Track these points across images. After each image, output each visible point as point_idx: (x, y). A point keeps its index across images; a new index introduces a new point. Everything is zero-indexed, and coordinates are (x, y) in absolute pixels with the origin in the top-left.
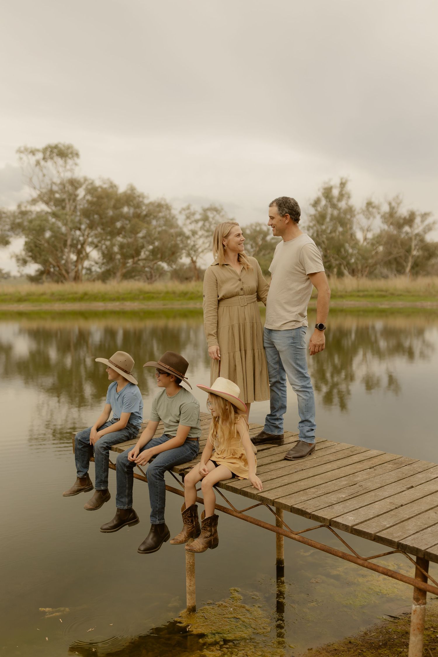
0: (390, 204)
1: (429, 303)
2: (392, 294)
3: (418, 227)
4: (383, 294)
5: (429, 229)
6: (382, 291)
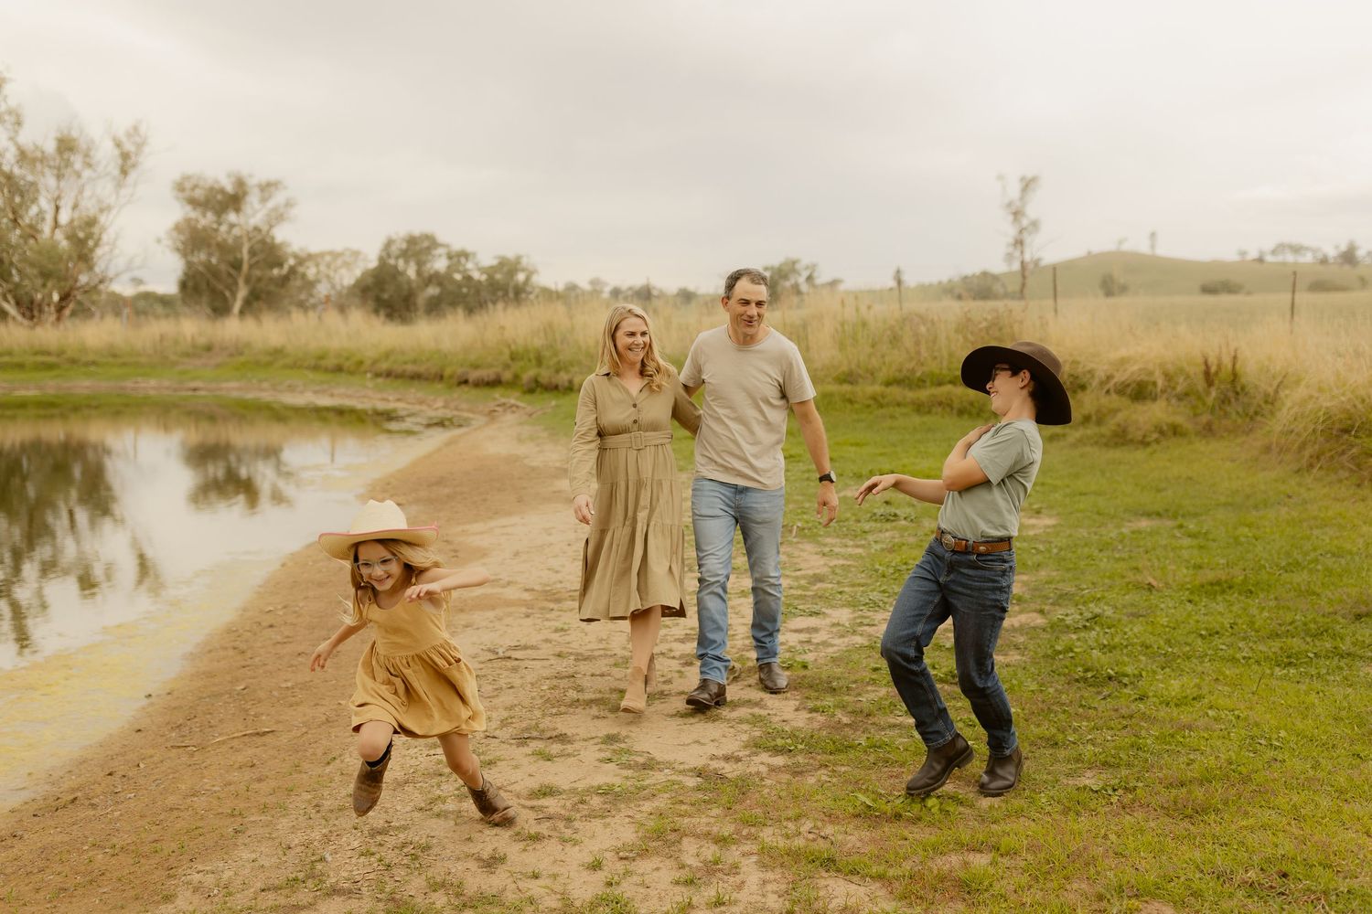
0: (118, 145)
1: (153, 382)
2: (73, 361)
3: (253, 215)
4: (49, 362)
5: (278, 217)
6: (49, 353)
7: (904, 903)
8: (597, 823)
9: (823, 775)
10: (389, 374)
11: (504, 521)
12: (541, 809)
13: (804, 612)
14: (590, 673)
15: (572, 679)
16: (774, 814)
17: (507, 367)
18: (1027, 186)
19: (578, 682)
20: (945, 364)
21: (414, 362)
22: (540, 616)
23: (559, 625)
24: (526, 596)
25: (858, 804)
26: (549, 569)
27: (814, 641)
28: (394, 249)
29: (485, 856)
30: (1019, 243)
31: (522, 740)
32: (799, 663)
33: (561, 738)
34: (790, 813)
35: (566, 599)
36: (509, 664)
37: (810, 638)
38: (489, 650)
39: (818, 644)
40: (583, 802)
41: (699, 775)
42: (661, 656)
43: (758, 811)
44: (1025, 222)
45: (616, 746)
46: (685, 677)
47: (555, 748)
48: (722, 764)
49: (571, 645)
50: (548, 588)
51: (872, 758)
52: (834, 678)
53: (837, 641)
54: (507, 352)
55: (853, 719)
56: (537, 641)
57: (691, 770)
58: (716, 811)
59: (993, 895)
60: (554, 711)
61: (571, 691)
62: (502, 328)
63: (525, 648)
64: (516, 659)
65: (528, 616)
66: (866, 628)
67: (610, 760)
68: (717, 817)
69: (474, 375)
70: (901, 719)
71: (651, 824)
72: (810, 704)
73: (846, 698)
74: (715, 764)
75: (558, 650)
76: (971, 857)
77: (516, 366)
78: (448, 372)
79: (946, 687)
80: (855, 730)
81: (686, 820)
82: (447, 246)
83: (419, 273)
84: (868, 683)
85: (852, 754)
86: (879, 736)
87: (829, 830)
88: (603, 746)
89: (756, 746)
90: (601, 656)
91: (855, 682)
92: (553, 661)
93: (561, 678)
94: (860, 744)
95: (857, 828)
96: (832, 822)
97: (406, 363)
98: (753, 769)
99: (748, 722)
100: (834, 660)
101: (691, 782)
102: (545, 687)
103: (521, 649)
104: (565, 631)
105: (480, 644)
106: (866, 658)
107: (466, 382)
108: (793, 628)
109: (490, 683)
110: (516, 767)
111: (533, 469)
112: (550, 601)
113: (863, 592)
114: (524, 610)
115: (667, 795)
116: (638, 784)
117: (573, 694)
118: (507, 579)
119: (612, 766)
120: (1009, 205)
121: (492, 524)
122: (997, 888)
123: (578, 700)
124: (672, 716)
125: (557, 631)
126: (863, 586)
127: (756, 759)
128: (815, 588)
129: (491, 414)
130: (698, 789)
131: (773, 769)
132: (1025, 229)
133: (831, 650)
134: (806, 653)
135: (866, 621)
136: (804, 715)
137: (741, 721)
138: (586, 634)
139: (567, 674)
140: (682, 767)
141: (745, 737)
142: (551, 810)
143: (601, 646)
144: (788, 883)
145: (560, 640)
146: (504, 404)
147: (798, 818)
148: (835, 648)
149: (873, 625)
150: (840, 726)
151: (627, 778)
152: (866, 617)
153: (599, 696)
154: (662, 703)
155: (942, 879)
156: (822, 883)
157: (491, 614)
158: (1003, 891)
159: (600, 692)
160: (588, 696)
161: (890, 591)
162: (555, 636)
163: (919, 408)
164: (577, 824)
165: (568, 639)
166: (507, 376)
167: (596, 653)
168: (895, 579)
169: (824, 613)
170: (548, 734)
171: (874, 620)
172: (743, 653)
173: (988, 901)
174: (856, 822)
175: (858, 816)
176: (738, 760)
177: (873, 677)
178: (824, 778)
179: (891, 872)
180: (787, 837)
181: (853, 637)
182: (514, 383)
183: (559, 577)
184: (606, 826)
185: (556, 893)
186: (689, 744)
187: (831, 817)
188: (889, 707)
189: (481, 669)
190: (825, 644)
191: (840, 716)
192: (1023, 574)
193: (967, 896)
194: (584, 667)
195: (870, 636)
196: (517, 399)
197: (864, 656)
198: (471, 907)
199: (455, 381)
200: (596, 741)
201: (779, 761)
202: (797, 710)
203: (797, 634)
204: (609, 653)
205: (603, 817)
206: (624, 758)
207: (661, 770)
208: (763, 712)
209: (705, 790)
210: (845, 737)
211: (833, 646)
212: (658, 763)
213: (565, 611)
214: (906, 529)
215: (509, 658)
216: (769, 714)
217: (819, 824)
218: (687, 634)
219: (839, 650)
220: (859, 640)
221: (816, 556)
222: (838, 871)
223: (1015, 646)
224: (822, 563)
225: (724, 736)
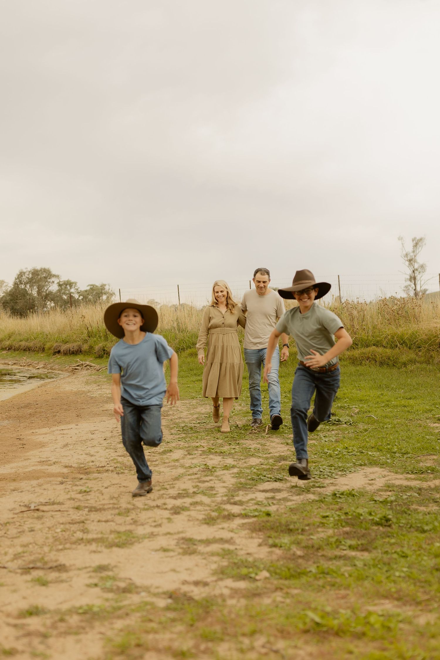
8: (70, 640)
9: (278, 597)
10: (10, 348)
11: (63, 427)
12: (23, 626)
13: (271, 478)
14: (97, 520)
15: (82, 524)
16: (231, 630)
17: (86, 341)
18: (417, 244)
19: (86, 526)
20: (370, 333)
21: (27, 340)
22: (71, 483)
23: (84, 488)
24: (65, 471)
25: (308, 620)
26: (87, 454)
27: (278, 498)
28: (24, 278)
30: (413, 279)
31: (26, 570)
32: (264, 512)
33: (60, 568)
34: (247, 629)
35: (93, 472)
36: (36, 514)
37: (275, 496)
38: (25, 506)
39: (280, 499)
40: (62, 620)
41: (170, 597)
42: (157, 508)
43: (218, 628)
44: (416, 266)
45: (104, 574)
46: (173, 522)
47: (53, 575)
48: (192, 588)
49: (89, 502)
50: (82, 466)
51: (321, 582)
52: (291, 522)
53: (295, 498)
54: (86, 332)
55: (305, 552)
56: (64, 499)
57: (164, 593)
58: (180, 627)
60: (60, 547)
61: (78, 533)
62: (83, 317)
63: (53, 504)
64: (43, 511)
65: (62, 483)
66: (318, 489)
67: (96, 585)
68: (180, 633)
69: (63, 348)
70: (345, 552)
71: (119, 640)
72: (271, 541)
73: (300, 537)
74: (185, 588)
75: (77, 504)
77: (91, 341)
78: (48, 345)
79: (381, 528)
80: (308, 560)
81: (151, 636)
82: (57, 276)
83: (39, 293)
84: (318, 526)
85: (304, 579)
86: (326, 565)
87: (281, 644)
88: (93, 574)
89: (222, 573)
90: (110, 508)
91: (308, 525)
92: (71, 511)
93: (73, 524)
94: (310, 571)
95: (307, 642)
96: (284, 638)
97: (21, 341)
98: (217, 592)
99: (218, 555)
100: (291, 510)
101: (162, 603)
102: (58, 530)
103: (49, 505)
104: (88, 492)
105: (21, 502)
106: (317, 509)
107: (59, 352)
108: (262, 489)
109: (16, 528)
110: (15, 591)
111: (92, 398)
112: (82, 473)
113: (316, 466)
114: (60, 479)
115: (138, 614)
116: (115, 605)
117: (79, 535)
118: (54, 460)
119: (97, 590)
120: (407, 255)
121: (55, 428)
123: (82, 539)
124: (156, 550)
125: (80, 492)
126: (315, 463)
127: (221, 583)
128: (280, 464)
129: (74, 371)
130: (168, 608)
131: (235, 592)
132: (417, 270)
133: (289, 504)
134: (269, 505)
135: (317, 485)
136: (265, 550)
137: (213, 554)
138: (103, 494)
139: (79, 521)
140: (156, 591)
141: (214, 566)
142: (32, 628)
143: (111, 502)
145: (82, 498)
146: (82, 364)
147: (253, 633)
148: (293, 502)
149: (323, 487)
150: (294, 558)
151: (107, 600)
152: (317, 482)
153: (100, 536)
154: (150, 541)
157: (34, 482)
159: (102, 533)
160: (90, 536)
161: (336, 465)
162: (79, 496)
164: (51, 641)
165: (88, 497)
166: (85, 347)
167: (106, 507)
168: (340, 458)
169: (286, 479)
170: (50, 565)
171: (323, 484)
172: (221, 506)
174: (308, 637)
175: (306, 632)
176: (206, 584)
177: (323, 521)
178: (279, 599)
181: (307, 495)
182: (89, 352)
183: (93, 459)
184: (78, 641)
186: (165, 572)
187: (283, 633)
188: (335, 543)
189: (13, 518)
190: (285, 499)
191: (295, 549)
192: (434, 455)
194: (94, 516)
195: (320, 494)
196: (91, 361)
197: (316, 507)
199: (52, 351)
200: (89, 570)
201: (242, 585)
202: (260, 545)
203: (264, 494)
204: (116, 506)
205: (77, 633)
206: (109, 584)
207: (138, 593)
208: (232, 547)
209: (175, 610)
210: (298, 566)
211: (291, 500)
212: (137, 587)
213: (90, 480)
214: (346, 429)
215: (38, 510)
216: (236, 549)
217: (272, 639)
218: (179, 493)
219: (296, 504)
220: (311, 497)
221: (282, 446)
223: (433, 500)
224: (286, 449)
225: (197, 565)
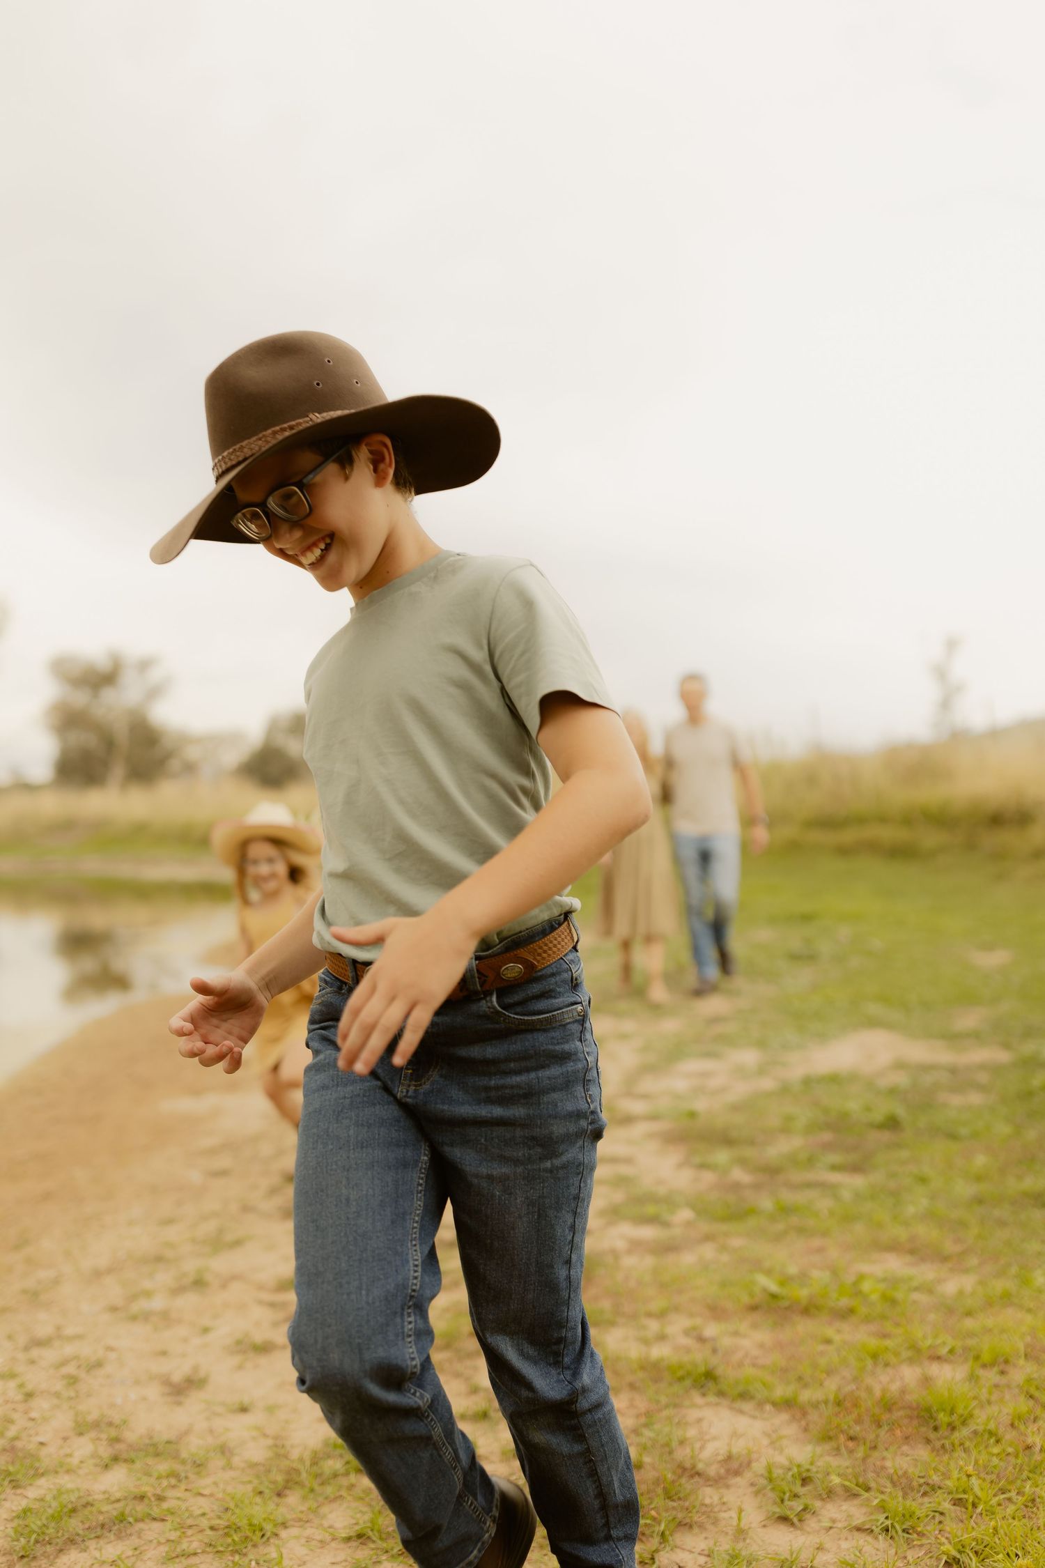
3: (127, 695)
5: (155, 692)
7: (828, 1446)
9: (709, 1251)
16: (628, 1308)
18: (951, 647)
25: (757, 1290)
27: (710, 1086)
29: (177, 1377)
34: (655, 1306)
37: (705, 1083)
39: (715, 1089)
44: (951, 683)
51: (781, 1226)
55: (757, 1177)
59: (975, 1432)
72: (698, 1159)
73: (748, 1151)
76: (934, 1369)
80: (760, 1191)
84: (778, 1134)
85: (752, 1222)
86: (788, 1197)
87: (711, 1330)
89: (617, 1213)
91: (762, 1130)
94: (763, 1209)
95: (755, 1326)
96: (717, 1318)
98: (606, 1245)
100: (734, 1107)
122: (981, 1419)
127: (613, 1230)
131: (636, 1245)
132: (952, 689)
133: (730, 1096)
134: (695, 1099)
136: (688, 1173)
144: (638, 1416)
147: (665, 1313)
148: (737, 1093)
150: (736, 1187)
155: (889, 1406)
156: (693, 1414)
158: (992, 1426)
163: (844, 851)
169: (724, 1054)
173: (967, 1444)
174: (757, 1317)
175: (754, 1308)
178: (710, 1255)
179: (806, 1396)
180: (646, 1342)
181: (760, 1080)
185: (265, 1436)
187: (716, 1312)
188: (807, 1159)
191: (738, 1173)
193: (932, 1436)
197: (775, 1103)
198: (125, 1461)
201: (645, 1233)
202: (679, 1166)
203: (688, 1080)
208: (632, 1171)
210: (744, 1200)
211: (733, 1090)
216: (638, 1174)
217: (700, 1321)
220: (767, 1083)
222: (721, 1394)
223: (979, 1085)
